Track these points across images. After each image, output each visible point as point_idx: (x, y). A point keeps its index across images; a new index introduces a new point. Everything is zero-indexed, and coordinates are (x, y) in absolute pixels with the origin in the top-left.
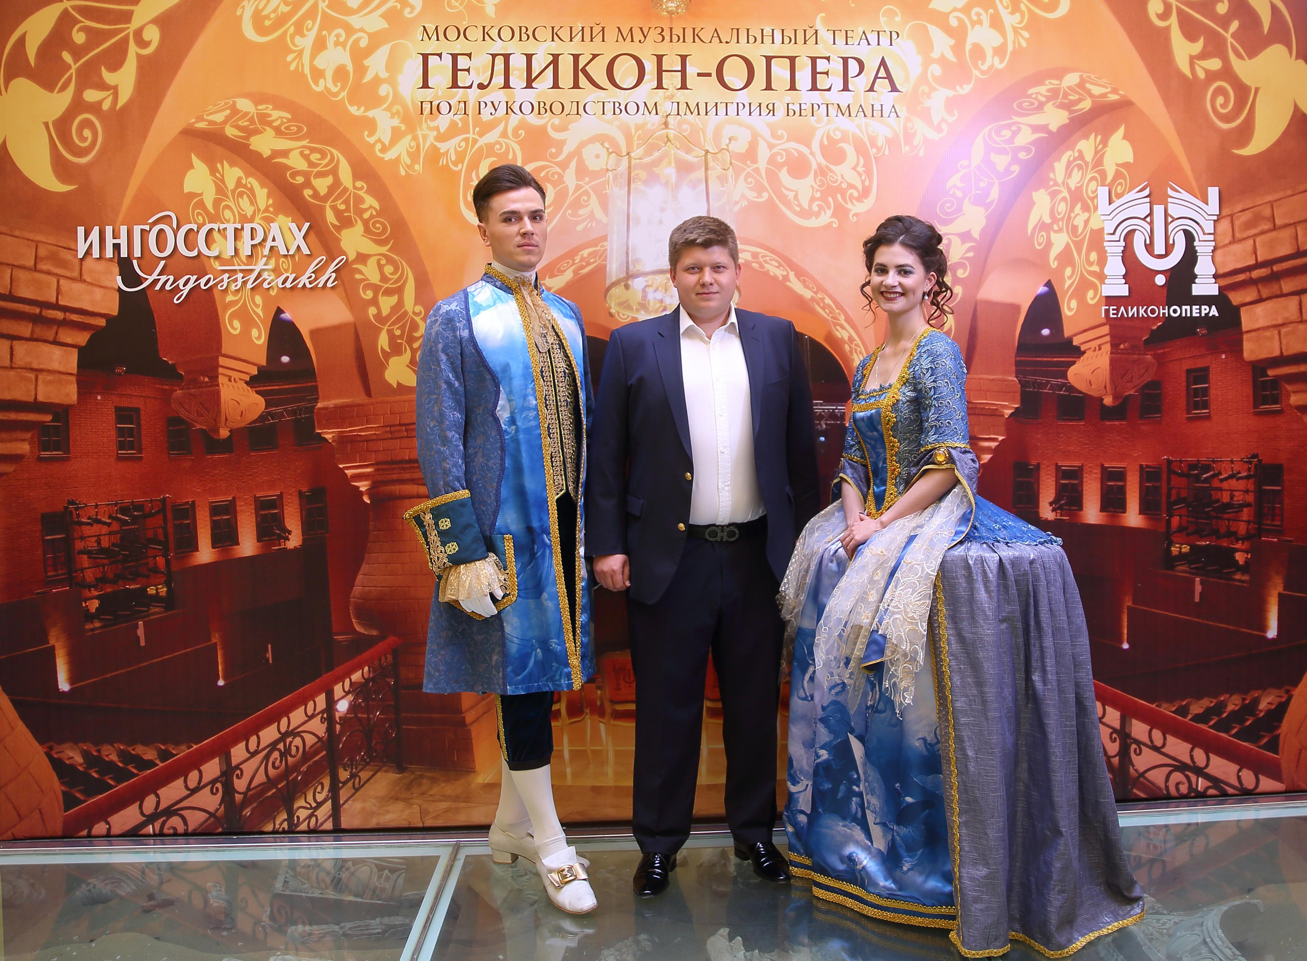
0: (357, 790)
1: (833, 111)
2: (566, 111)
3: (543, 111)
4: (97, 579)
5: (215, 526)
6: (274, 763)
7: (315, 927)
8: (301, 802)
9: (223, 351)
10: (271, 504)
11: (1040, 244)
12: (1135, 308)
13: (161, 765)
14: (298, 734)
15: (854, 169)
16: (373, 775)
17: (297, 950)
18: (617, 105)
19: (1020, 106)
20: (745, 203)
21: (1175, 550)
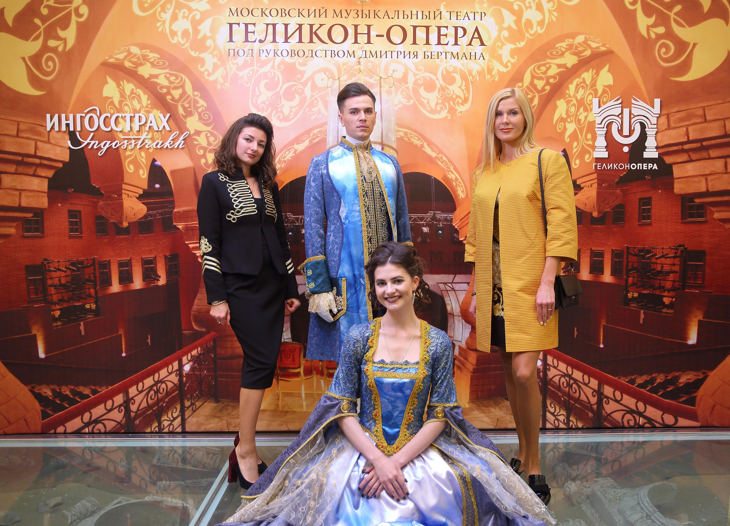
0: (194, 411)
1: (449, 56)
2: (306, 55)
3: (293, 55)
4: (59, 300)
5: (121, 273)
6: (151, 397)
7: (172, 482)
8: (165, 417)
9: (125, 181)
10: (150, 262)
11: (560, 129)
12: (611, 165)
13: (93, 397)
14: (164, 382)
15: (460, 87)
16: (203, 404)
17: (162, 494)
18: (333, 52)
19: (551, 53)
20: (401, 105)
21: (630, 295)
